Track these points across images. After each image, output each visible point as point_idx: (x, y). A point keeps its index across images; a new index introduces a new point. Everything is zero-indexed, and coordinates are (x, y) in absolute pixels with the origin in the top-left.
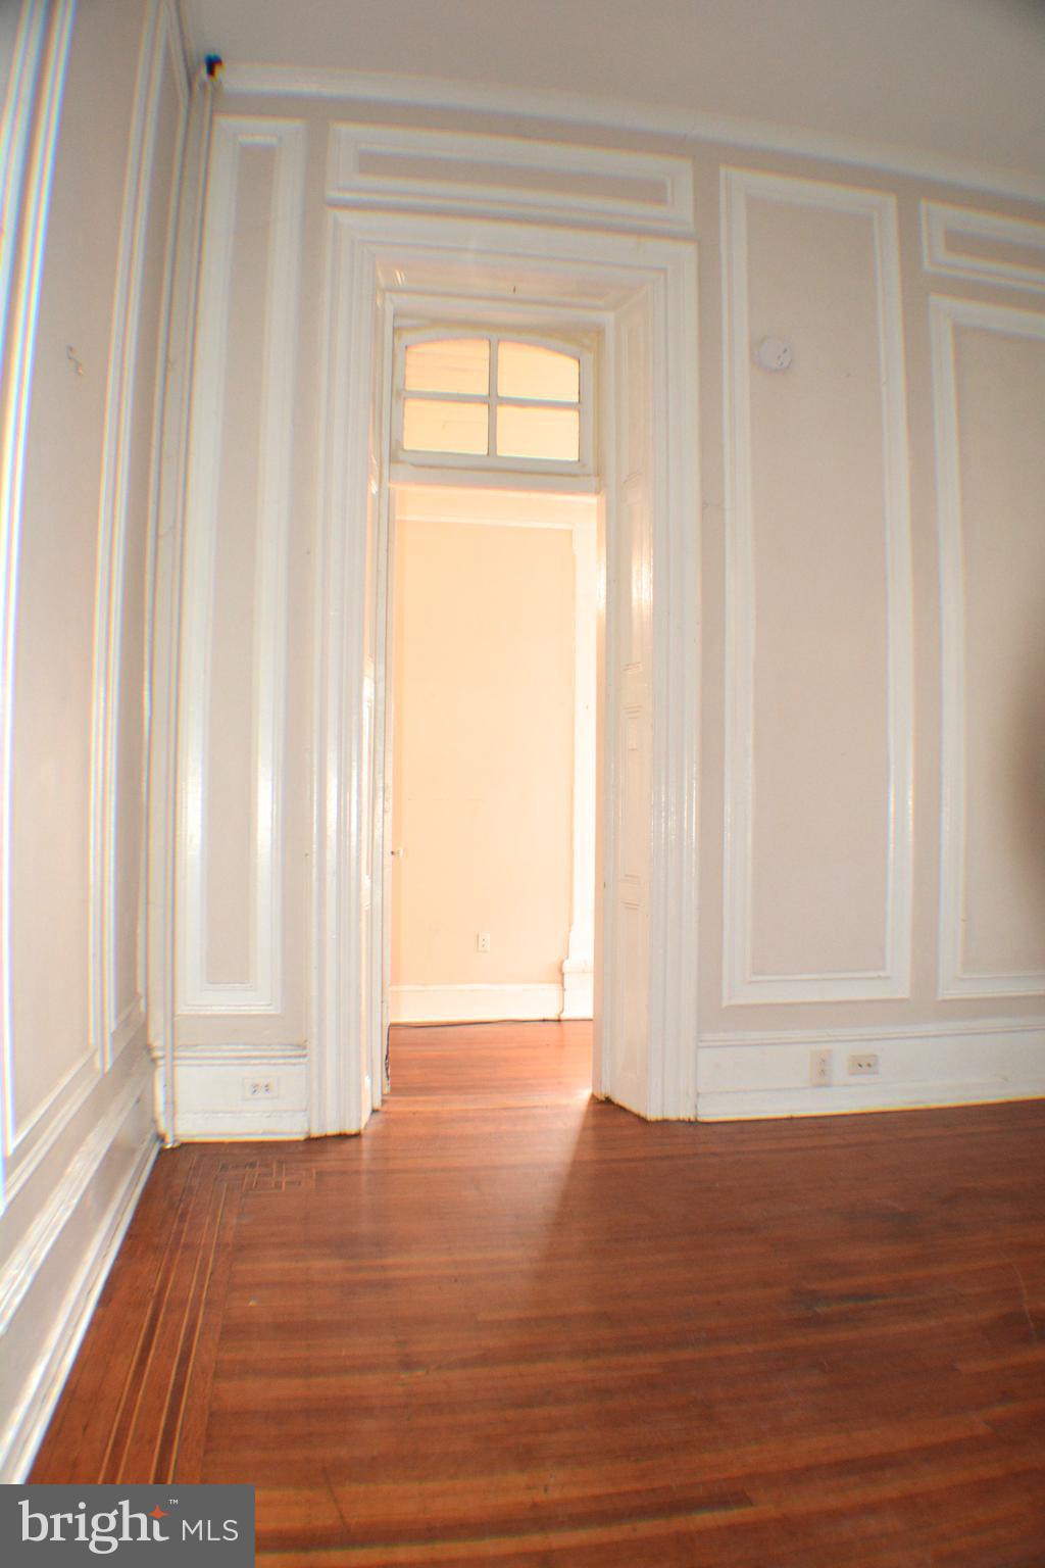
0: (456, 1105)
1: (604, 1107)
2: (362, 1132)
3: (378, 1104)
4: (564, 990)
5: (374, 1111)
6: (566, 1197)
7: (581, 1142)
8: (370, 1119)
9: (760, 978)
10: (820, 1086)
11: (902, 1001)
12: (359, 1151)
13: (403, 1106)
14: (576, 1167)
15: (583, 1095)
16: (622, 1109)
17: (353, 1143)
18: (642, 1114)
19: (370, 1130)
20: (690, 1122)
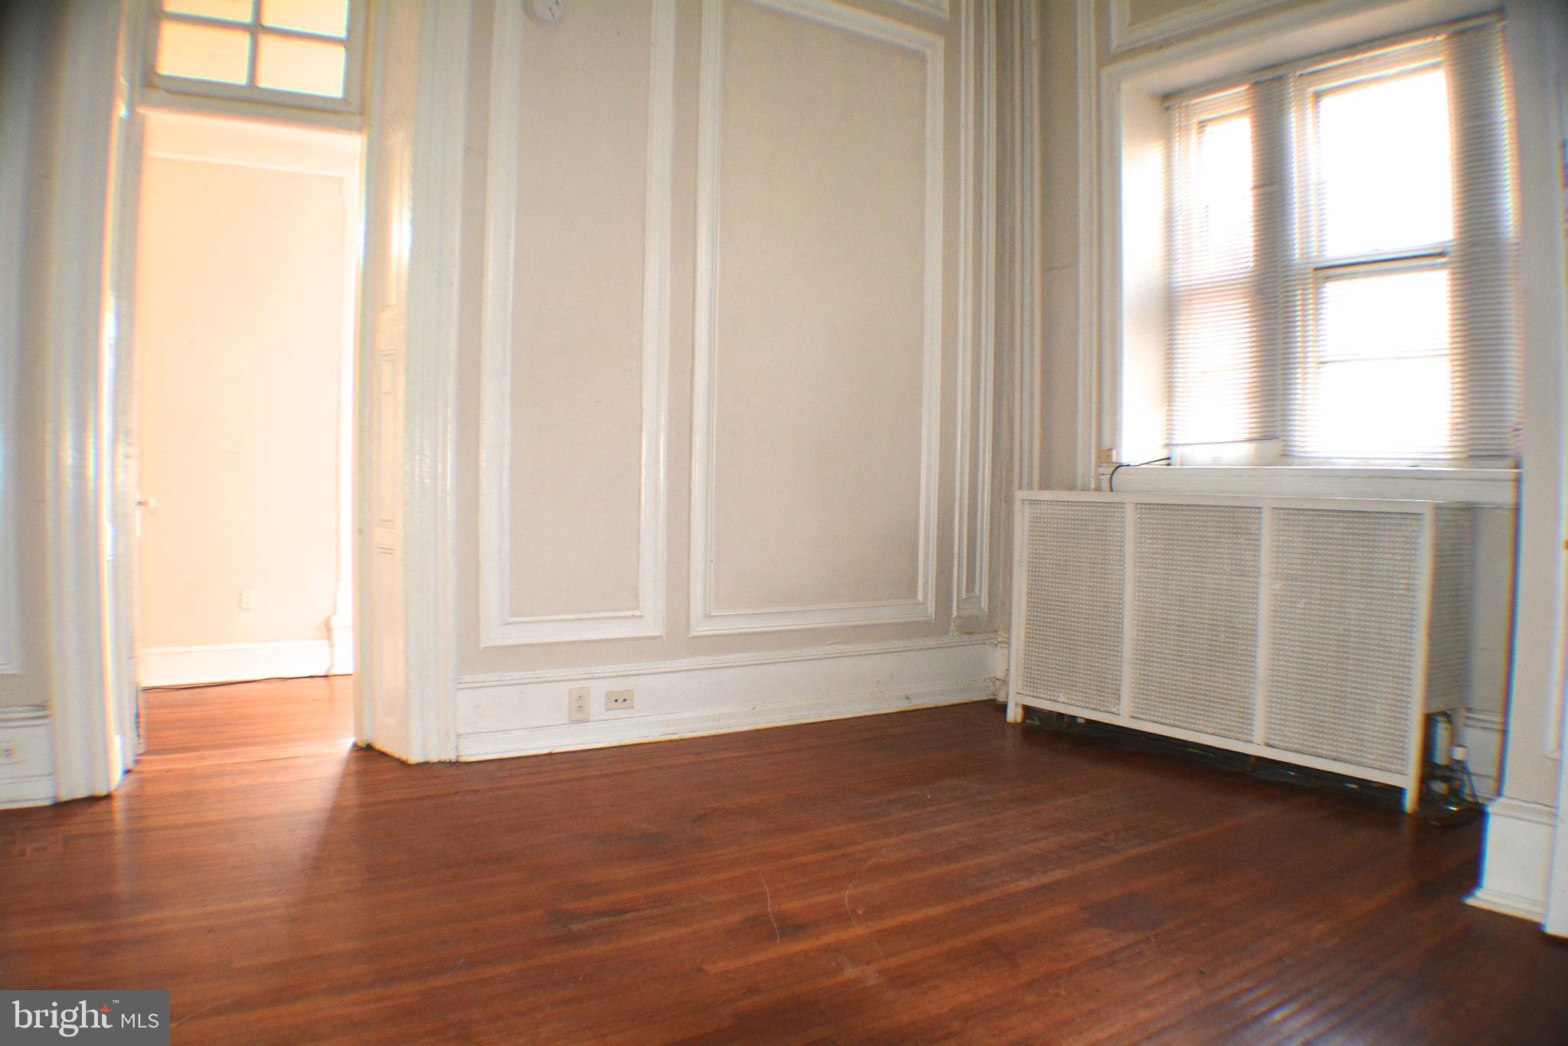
0: (213, 760)
1: (367, 753)
2: (116, 793)
3: (131, 766)
4: (332, 646)
5: (128, 772)
6: (325, 842)
7: (342, 789)
8: (123, 780)
9: (517, 619)
10: (579, 722)
11: (655, 638)
12: (110, 812)
13: (156, 765)
14: (335, 815)
15: (344, 745)
16: (384, 755)
17: (103, 804)
18: (404, 757)
19: (122, 791)
20: (450, 763)
